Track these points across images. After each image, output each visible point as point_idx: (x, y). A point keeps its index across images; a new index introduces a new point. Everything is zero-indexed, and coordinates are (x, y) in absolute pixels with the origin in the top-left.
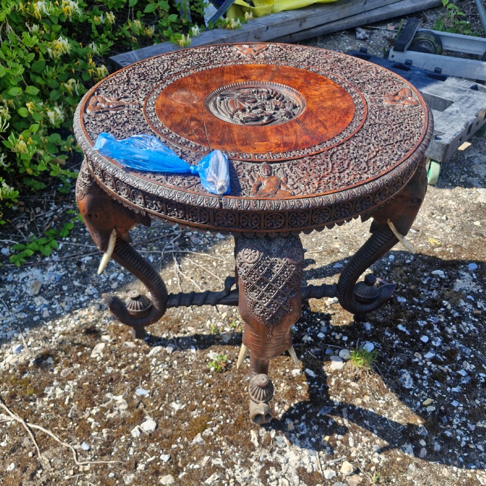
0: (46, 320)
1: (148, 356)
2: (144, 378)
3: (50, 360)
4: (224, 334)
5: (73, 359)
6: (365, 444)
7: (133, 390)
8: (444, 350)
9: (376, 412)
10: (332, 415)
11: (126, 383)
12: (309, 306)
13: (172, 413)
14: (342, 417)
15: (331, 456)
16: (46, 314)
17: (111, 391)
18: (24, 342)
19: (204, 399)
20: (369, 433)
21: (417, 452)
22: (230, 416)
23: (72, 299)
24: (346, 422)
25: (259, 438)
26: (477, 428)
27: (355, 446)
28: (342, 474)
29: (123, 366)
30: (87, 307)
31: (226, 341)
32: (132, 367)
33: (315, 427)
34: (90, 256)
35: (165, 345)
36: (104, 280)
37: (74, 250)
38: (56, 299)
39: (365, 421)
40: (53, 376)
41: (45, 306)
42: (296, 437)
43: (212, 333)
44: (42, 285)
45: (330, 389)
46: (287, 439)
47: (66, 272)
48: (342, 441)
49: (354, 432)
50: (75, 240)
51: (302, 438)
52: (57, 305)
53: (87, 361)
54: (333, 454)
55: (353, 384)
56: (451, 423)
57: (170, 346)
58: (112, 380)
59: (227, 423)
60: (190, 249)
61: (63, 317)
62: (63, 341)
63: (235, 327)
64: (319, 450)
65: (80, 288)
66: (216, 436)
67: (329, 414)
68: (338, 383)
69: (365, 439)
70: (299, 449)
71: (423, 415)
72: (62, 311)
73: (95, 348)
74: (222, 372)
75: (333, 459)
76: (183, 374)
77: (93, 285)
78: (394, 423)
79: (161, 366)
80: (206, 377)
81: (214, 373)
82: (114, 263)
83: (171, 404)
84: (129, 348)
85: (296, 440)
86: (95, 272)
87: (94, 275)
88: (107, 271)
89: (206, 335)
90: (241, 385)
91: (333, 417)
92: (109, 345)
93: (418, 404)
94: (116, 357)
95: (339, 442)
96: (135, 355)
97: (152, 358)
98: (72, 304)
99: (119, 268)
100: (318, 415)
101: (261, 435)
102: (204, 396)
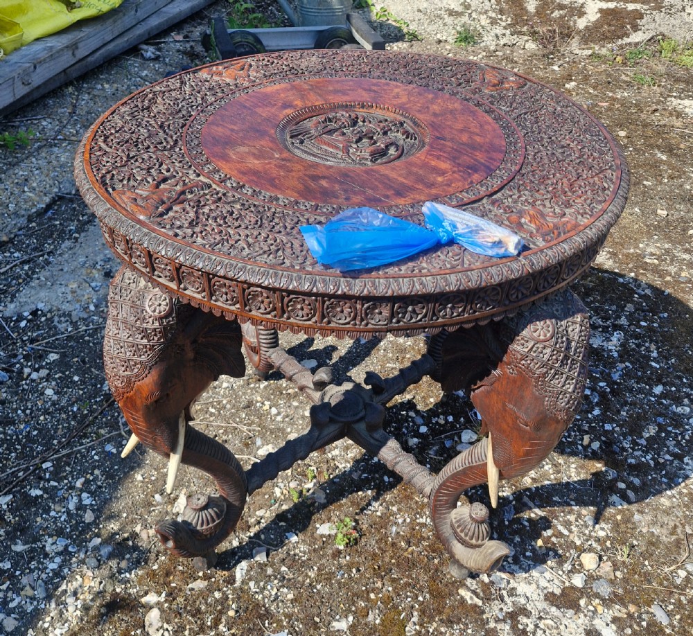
1: (238, 584)
2: (262, 617)
4: (313, 493)
6: (577, 523)
9: (554, 482)
10: (519, 513)
14: (530, 509)
15: (561, 560)
19: (368, 593)
20: (569, 508)
21: (625, 498)
22: (419, 590)
23: (35, 575)
24: (537, 510)
25: (474, 592)
26: (647, 440)
27: (570, 531)
28: (588, 571)
29: (217, 622)
31: (323, 501)
32: (231, 613)
33: (517, 538)
34: (6, 494)
35: (248, 556)
36: (64, 517)
39: (554, 499)
42: (509, 563)
43: (296, 501)
46: (504, 572)
49: (556, 518)
51: (516, 560)
52: (17, 600)
54: (560, 556)
56: (624, 449)
57: (258, 553)
59: (423, 602)
61: (46, 612)
63: (315, 477)
64: (544, 561)
65: (32, 550)
66: (424, 627)
67: (515, 514)
69: (572, 518)
70: (525, 575)
71: (595, 456)
72: (35, 603)
73: (147, 623)
74: (356, 542)
75: (566, 562)
76: (310, 577)
77: (50, 536)
78: (580, 482)
79: (269, 587)
80: (343, 562)
81: (348, 550)
82: (56, 484)
83: (332, 627)
84: (201, 591)
85: (513, 567)
86: (36, 514)
87: (39, 519)
88: (54, 503)
89: (290, 509)
90: (394, 543)
91: (522, 515)
92: (166, 605)
93: (580, 447)
94: (193, 616)
95: (554, 539)
96: (217, 595)
97: (247, 584)
98: (43, 584)
99: (72, 488)
100: (507, 523)
101: (473, 588)
102: (364, 588)
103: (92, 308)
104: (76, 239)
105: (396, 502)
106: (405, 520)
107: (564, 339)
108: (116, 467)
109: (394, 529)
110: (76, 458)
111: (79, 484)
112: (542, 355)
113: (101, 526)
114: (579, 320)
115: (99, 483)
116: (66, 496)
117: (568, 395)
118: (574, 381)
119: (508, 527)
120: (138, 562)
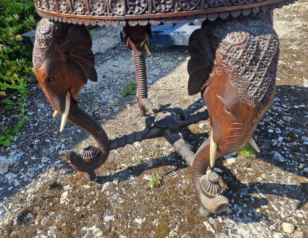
0: (18, 187)
1: (102, 191)
2: (106, 207)
3: (30, 215)
4: (148, 162)
5: (47, 209)
6: (285, 206)
7: (102, 219)
8: (286, 134)
9: (276, 183)
10: (251, 193)
11: (94, 215)
12: (191, 132)
13: (139, 227)
14: (257, 193)
15: (269, 223)
16: (17, 183)
17: (85, 224)
18: (5, 207)
19: (157, 210)
20: (282, 197)
22: (182, 216)
23: (33, 169)
24: (262, 195)
25: (212, 225)
27: (280, 209)
28: (286, 233)
29: (87, 203)
30: (46, 170)
31: (151, 166)
32: (94, 202)
33: (245, 205)
34: (38, 139)
35: (111, 180)
36: (52, 151)
37: (26, 139)
38: (22, 172)
39: (273, 191)
40: (35, 227)
41: (15, 178)
42: (237, 216)
43: (139, 163)
44: (9, 166)
45: (237, 177)
46: (232, 220)
47: (24, 153)
48: (268, 209)
49: (272, 201)
50: (24, 133)
51: (241, 216)
52: (24, 176)
53: (59, 208)
54: (269, 221)
55: (249, 169)
57: (116, 180)
58: (82, 216)
59: (183, 222)
60: (101, 120)
61: (30, 182)
62: (35, 198)
63: (152, 156)
64: (258, 221)
65: (37, 160)
66: (179, 235)
67: (247, 193)
68: (239, 171)
69: (282, 203)
70: (244, 224)
71: (305, 175)
72: (28, 178)
73: (61, 196)
74: (159, 186)
75: (272, 224)
76: (133, 196)
77: (45, 156)
78: (292, 186)
79: (114, 195)
80: (150, 193)
81: (154, 189)
82: (55, 139)
83: (135, 221)
84: (87, 189)
85: (238, 219)
86: (44, 148)
87: (44, 150)
88: (52, 145)
89: (136, 166)
90: (178, 191)
91: (252, 194)
92: (71, 191)
93: (296, 169)
94: (79, 198)
95: (267, 211)
96: (93, 193)
97: (106, 192)
98: (34, 172)
99: (60, 142)
100: (241, 196)
101: (212, 223)
102: (155, 207)
103: (94, 86)
104: (99, 66)
105: (185, 174)
106: (186, 183)
107: (255, 47)
108: (78, 138)
109: (180, 185)
110: (66, 132)
111: (62, 141)
112: (235, 55)
113: (63, 157)
114: (269, 38)
115: (70, 142)
116: (57, 144)
117: (256, 89)
118: (261, 79)
119: (241, 198)
120: (69, 173)
